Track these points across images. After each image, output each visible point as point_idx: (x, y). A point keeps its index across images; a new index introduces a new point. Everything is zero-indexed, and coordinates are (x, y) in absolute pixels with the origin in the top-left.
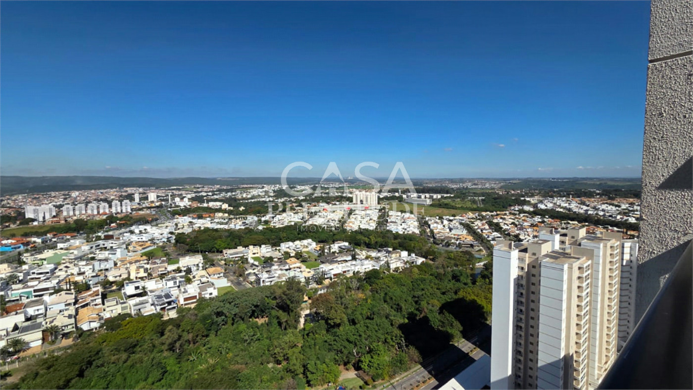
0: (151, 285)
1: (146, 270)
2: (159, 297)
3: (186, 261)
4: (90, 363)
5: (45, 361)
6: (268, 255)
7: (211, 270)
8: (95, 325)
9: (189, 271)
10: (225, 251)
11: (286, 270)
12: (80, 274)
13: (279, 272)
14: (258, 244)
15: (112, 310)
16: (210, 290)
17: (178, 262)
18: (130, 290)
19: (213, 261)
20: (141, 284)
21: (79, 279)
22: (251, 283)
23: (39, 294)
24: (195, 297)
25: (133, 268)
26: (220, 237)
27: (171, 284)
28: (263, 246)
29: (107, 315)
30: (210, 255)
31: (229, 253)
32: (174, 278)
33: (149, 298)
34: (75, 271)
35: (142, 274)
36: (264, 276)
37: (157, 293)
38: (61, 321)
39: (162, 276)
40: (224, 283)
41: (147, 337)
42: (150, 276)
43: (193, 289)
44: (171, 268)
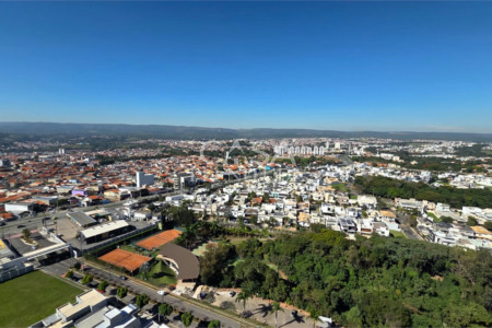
0: (338, 209)
1: (335, 199)
2: (343, 221)
3: (364, 200)
4: (304, 248)
5: (284, 236)
6: (446, 215)
7: (384, 212)
8: (307, 225)
9: (365, 208)
10: (396, 200)
11: (470, 237)
12: (299, 190)
13: (460, 237)
14: (435, 200)
15: (315, 218)
16: (383, 229)
17: (356, 198)
18: (324, 209)
19: (385, 205)
20: (332, 207)
21: (298, 193)
22: (424, 236)
23: (282, 196)
24: (369, 230)
25: (327, 195)
26: (394, 186)
27: (351, 213)
28: (439, 204)
29: (312, 221)
30: (382, 199)
31: (401, 202)
32: (353, 210)
33: (336, 219)
34: (296, 188)
35: (332, 201)
36: (440, 235)
37: (342, 217)
38: (291, 216)
39: (345, 206)
40: (394, 227)
41: (336, 246)
42: (337, 204)
43: (367, 223)
44: (351, 201)
